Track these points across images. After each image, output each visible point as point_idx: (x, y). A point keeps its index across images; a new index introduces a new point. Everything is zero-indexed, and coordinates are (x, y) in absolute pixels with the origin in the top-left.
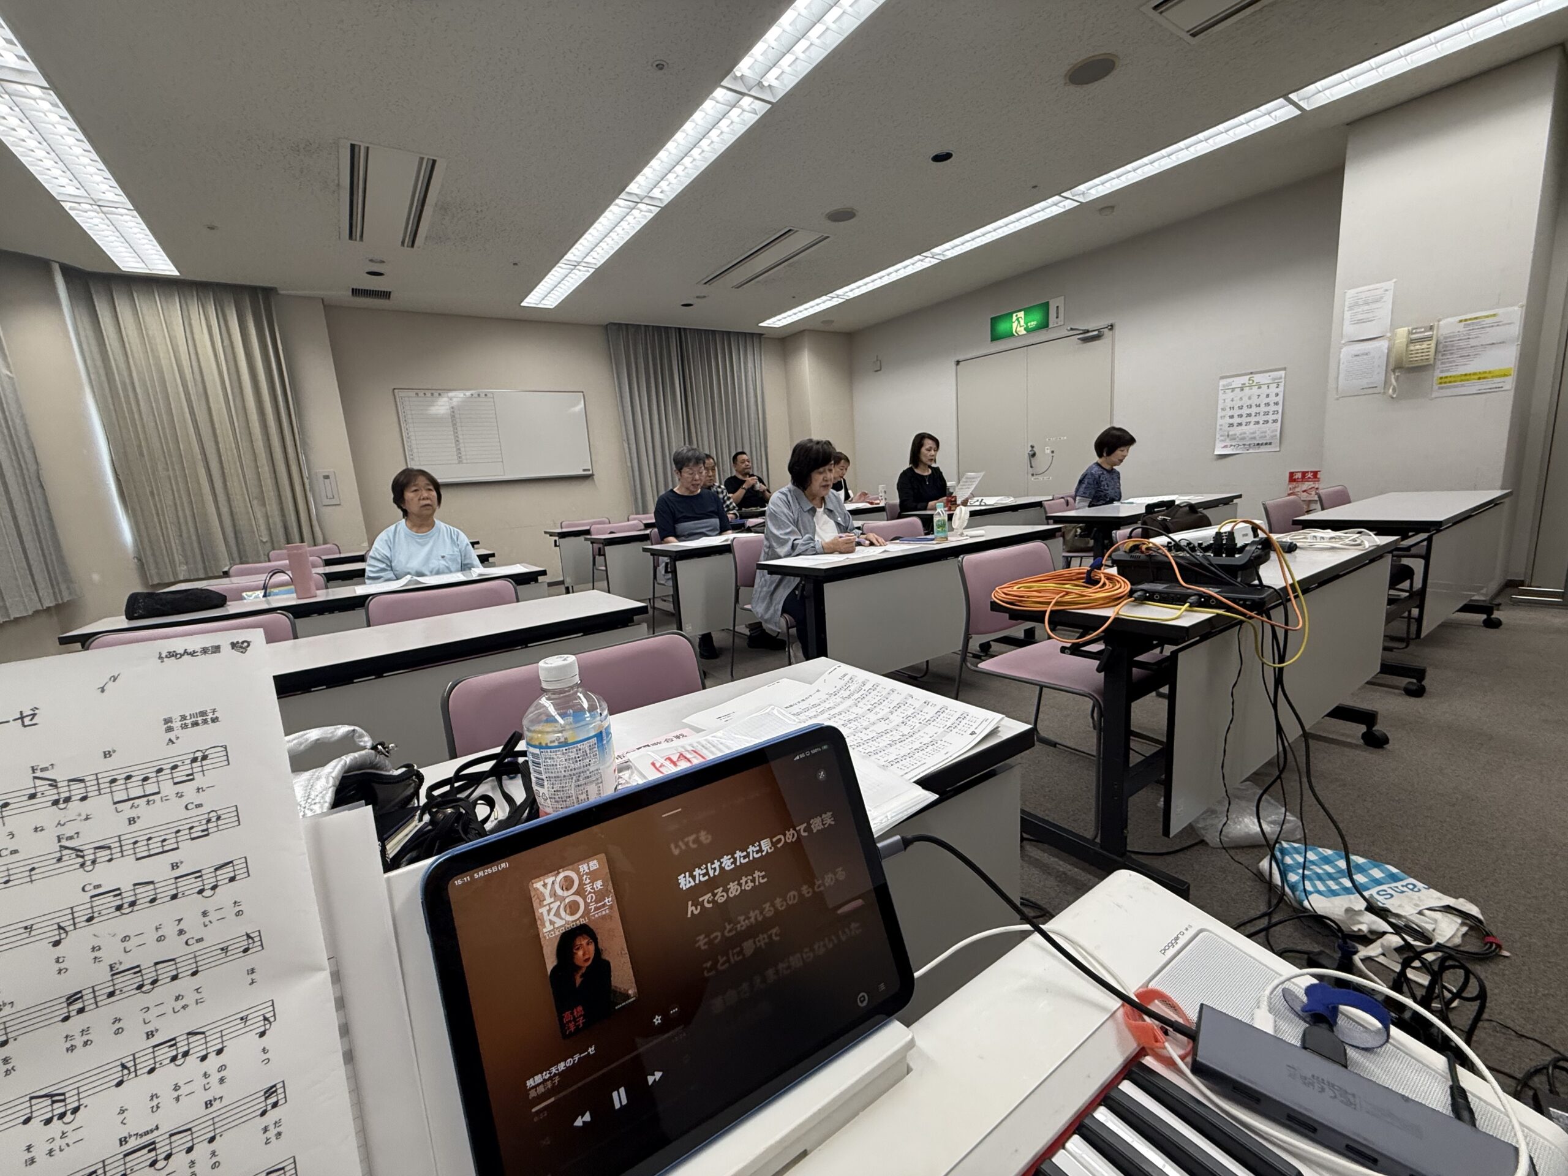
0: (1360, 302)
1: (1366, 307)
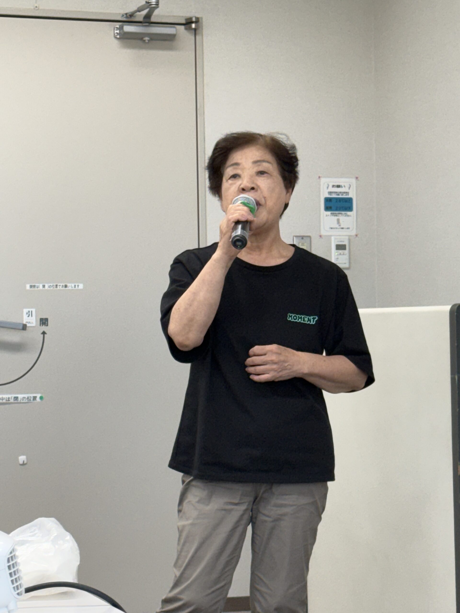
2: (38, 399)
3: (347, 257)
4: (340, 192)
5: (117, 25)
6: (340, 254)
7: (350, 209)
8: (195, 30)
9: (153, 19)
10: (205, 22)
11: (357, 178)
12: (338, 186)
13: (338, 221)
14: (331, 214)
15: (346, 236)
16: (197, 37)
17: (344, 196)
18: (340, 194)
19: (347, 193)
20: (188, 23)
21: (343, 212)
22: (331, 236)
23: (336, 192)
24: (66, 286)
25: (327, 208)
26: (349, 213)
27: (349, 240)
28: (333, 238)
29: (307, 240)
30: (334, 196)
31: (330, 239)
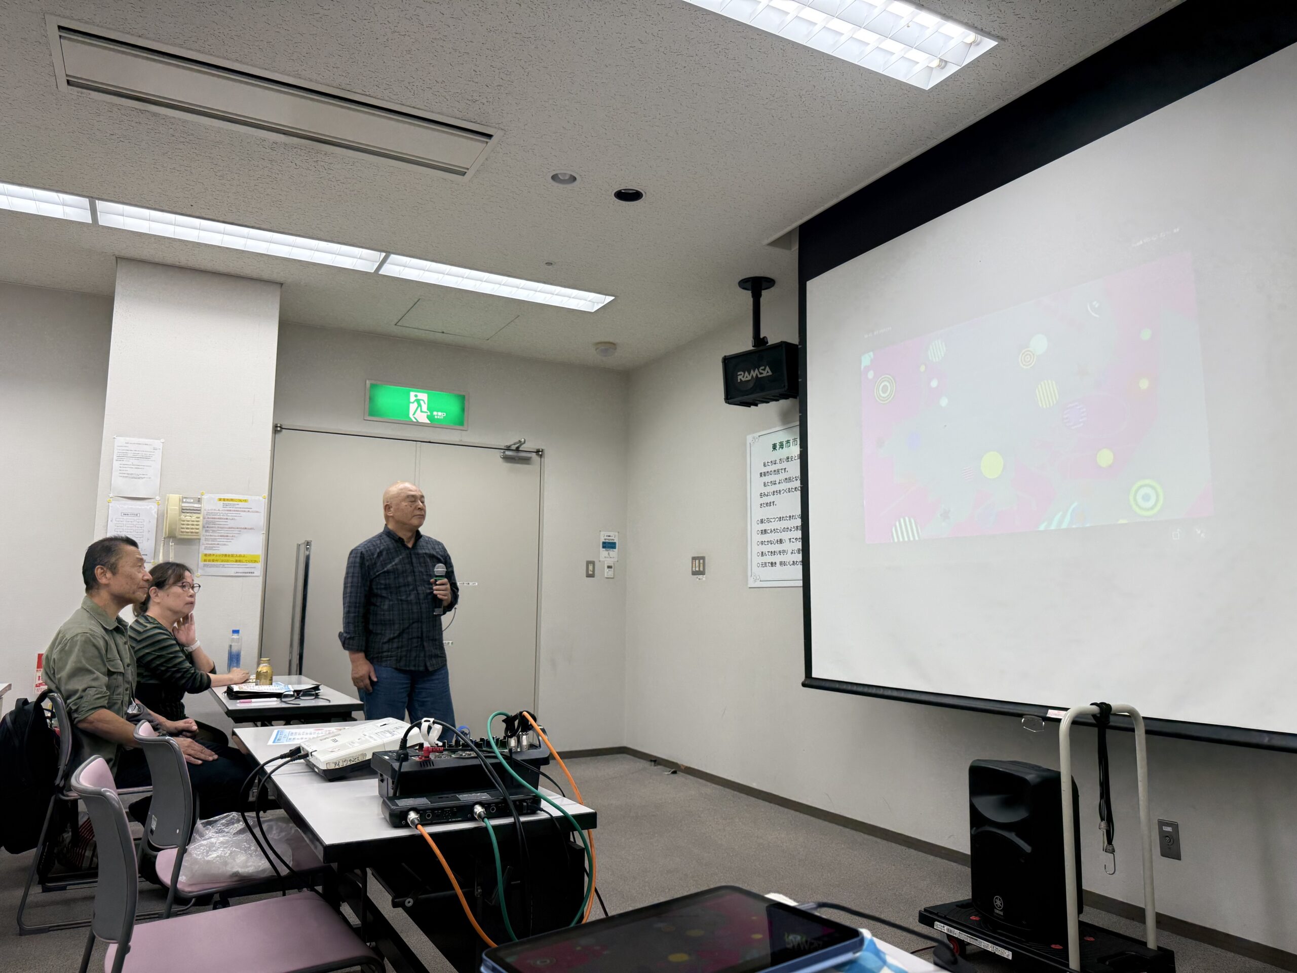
0: (130, 454)
1: (136, 462)
2: (450, 644)
3: (613, 572)
4: (610, 539)
5: (502, 451)
6: (609, 571)
7: (615, 548)
8: (541, 455)
9: (520, 449)
10: (546, 452)
11: (618, 532)
12: (609, 536)
13: (609, 553)
14: (605, 550)
15: (613, 561)
16: (542, 459)
17: (612, 541)
19: (613, 540)
20: (537, 452)
21: (611, 549)
22: (605, 561)
23: (608, 539)
24: (468, 584)
25: (604, 547)
26: (614, 550)
27: (614, 564)
28: (606, 562)
29: (593, 563)
30: (607, 541)
31: (604, 563)
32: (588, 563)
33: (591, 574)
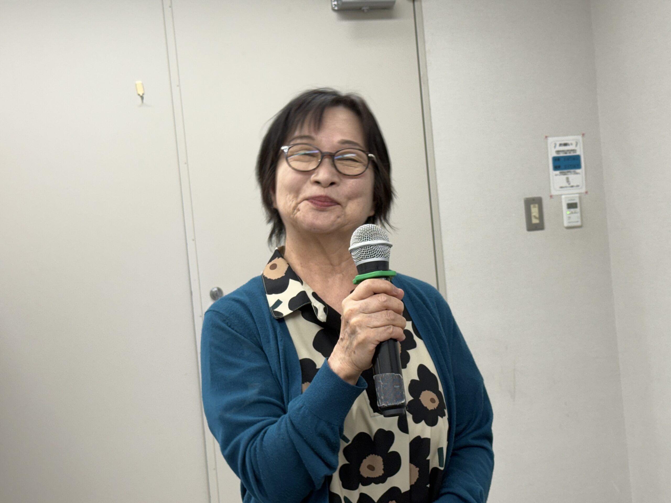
3: (579, 215)
4: (568, 151)
6: (572, 213)
7: (578, 166)
11: (583, 135)
12: (566, 145)
13: (568, 179)
14: (561, 173)
15: (577, 194)
16: (416, 4)
17: (572, 154)
18: (568, 152)
19: (574, 151)
21: (572, 170)
22: (561, 195)
23: (563, 151)
25: (556, 168)
26: (578, 171)
27: (580, 198)
28: (563, 197)
29: (538, 201)
30: (562, 155)
31: (561, 199)
32: (529, 202)
33: (536, 224)
